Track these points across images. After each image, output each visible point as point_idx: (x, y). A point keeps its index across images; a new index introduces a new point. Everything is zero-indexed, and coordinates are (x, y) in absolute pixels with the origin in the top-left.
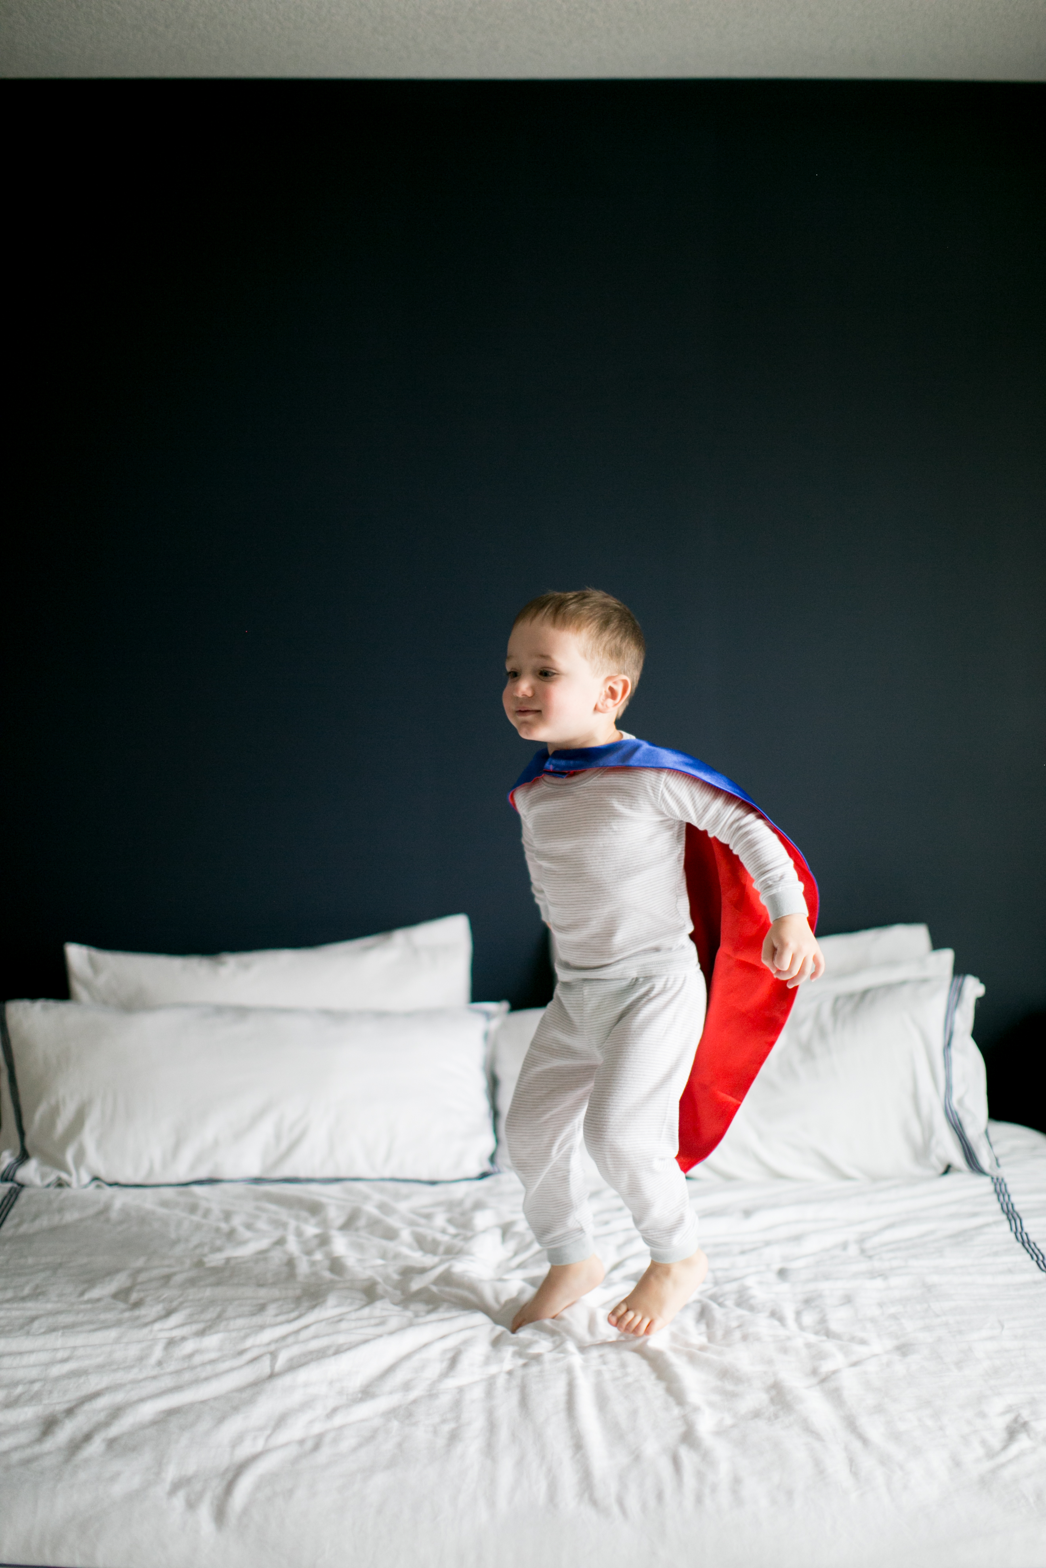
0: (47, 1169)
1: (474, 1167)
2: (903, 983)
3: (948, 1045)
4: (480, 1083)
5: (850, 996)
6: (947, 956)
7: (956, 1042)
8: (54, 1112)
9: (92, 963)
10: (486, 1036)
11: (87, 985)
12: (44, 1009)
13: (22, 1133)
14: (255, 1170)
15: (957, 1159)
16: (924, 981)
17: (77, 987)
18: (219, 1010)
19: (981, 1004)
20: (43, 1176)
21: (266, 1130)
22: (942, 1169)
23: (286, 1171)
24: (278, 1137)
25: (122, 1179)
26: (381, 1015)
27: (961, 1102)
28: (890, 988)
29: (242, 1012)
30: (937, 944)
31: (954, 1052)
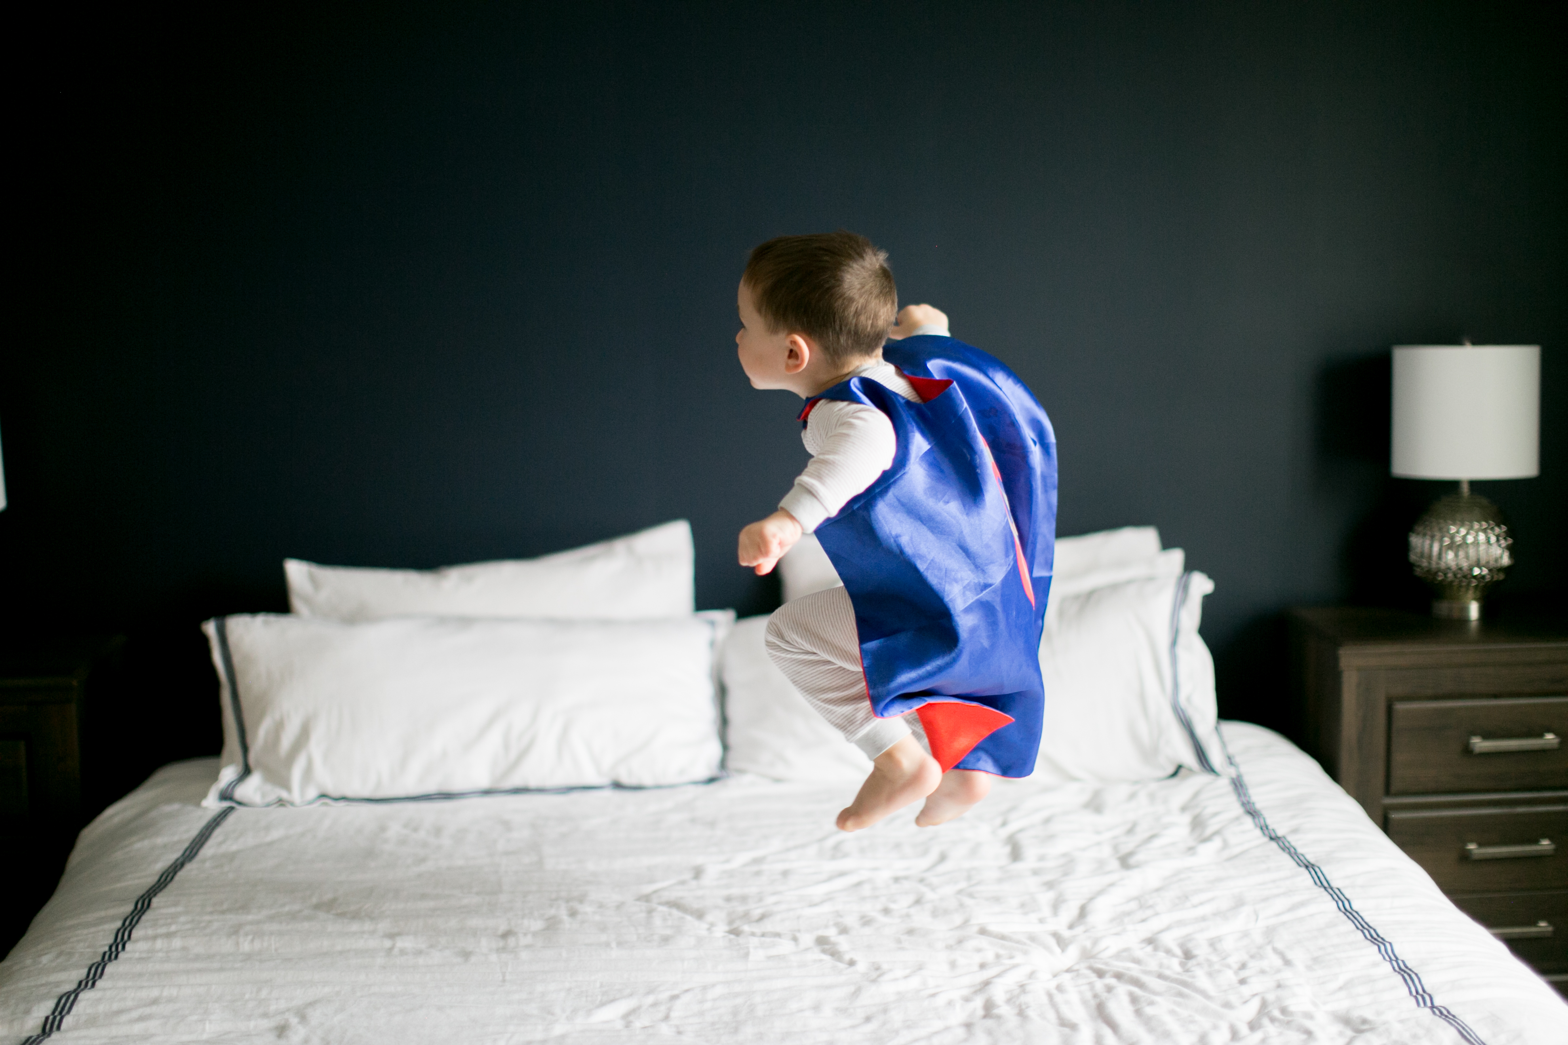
0: (268, 787)
1: (704, 772)
2: (1129, 582)
3: (1174, 643)
4: (706, 691)
5: (1077, 597)
6: (1177, 557)
7: (1182, 640)
8: (279, 727)
9: (313, 580)
10: (712, 644)
11: (307, 601)
12: (266, 623)
13: (245, 748)
14: (484, 782)
15: (1188, 758)
16: (1150, 579)
17: (296, 602)
18: (443, 620)
19: (1208, 602)
20: (264, 795)
21: (494, 738)
22: (1171, 770)
23: (516, 781)
24: (506, 746)
25: (349, 793)
26: (606, 623)
27: (1189, 699)
28: (1115, 588)
29: (465, 622)
30: (1167, 544)
31: (1180, 651)
